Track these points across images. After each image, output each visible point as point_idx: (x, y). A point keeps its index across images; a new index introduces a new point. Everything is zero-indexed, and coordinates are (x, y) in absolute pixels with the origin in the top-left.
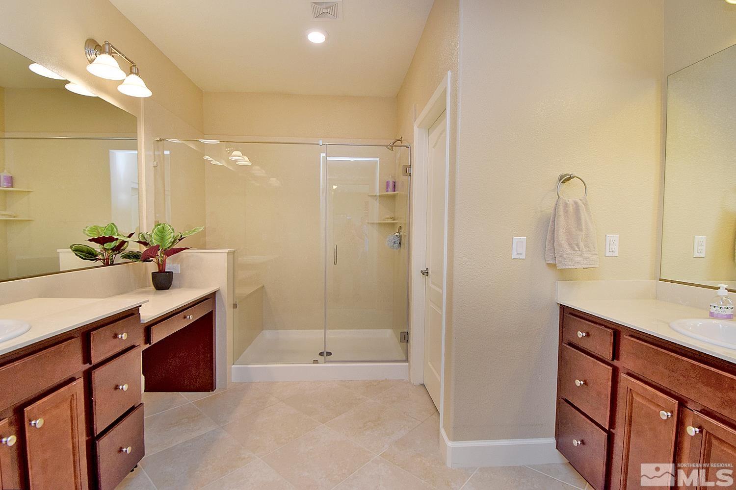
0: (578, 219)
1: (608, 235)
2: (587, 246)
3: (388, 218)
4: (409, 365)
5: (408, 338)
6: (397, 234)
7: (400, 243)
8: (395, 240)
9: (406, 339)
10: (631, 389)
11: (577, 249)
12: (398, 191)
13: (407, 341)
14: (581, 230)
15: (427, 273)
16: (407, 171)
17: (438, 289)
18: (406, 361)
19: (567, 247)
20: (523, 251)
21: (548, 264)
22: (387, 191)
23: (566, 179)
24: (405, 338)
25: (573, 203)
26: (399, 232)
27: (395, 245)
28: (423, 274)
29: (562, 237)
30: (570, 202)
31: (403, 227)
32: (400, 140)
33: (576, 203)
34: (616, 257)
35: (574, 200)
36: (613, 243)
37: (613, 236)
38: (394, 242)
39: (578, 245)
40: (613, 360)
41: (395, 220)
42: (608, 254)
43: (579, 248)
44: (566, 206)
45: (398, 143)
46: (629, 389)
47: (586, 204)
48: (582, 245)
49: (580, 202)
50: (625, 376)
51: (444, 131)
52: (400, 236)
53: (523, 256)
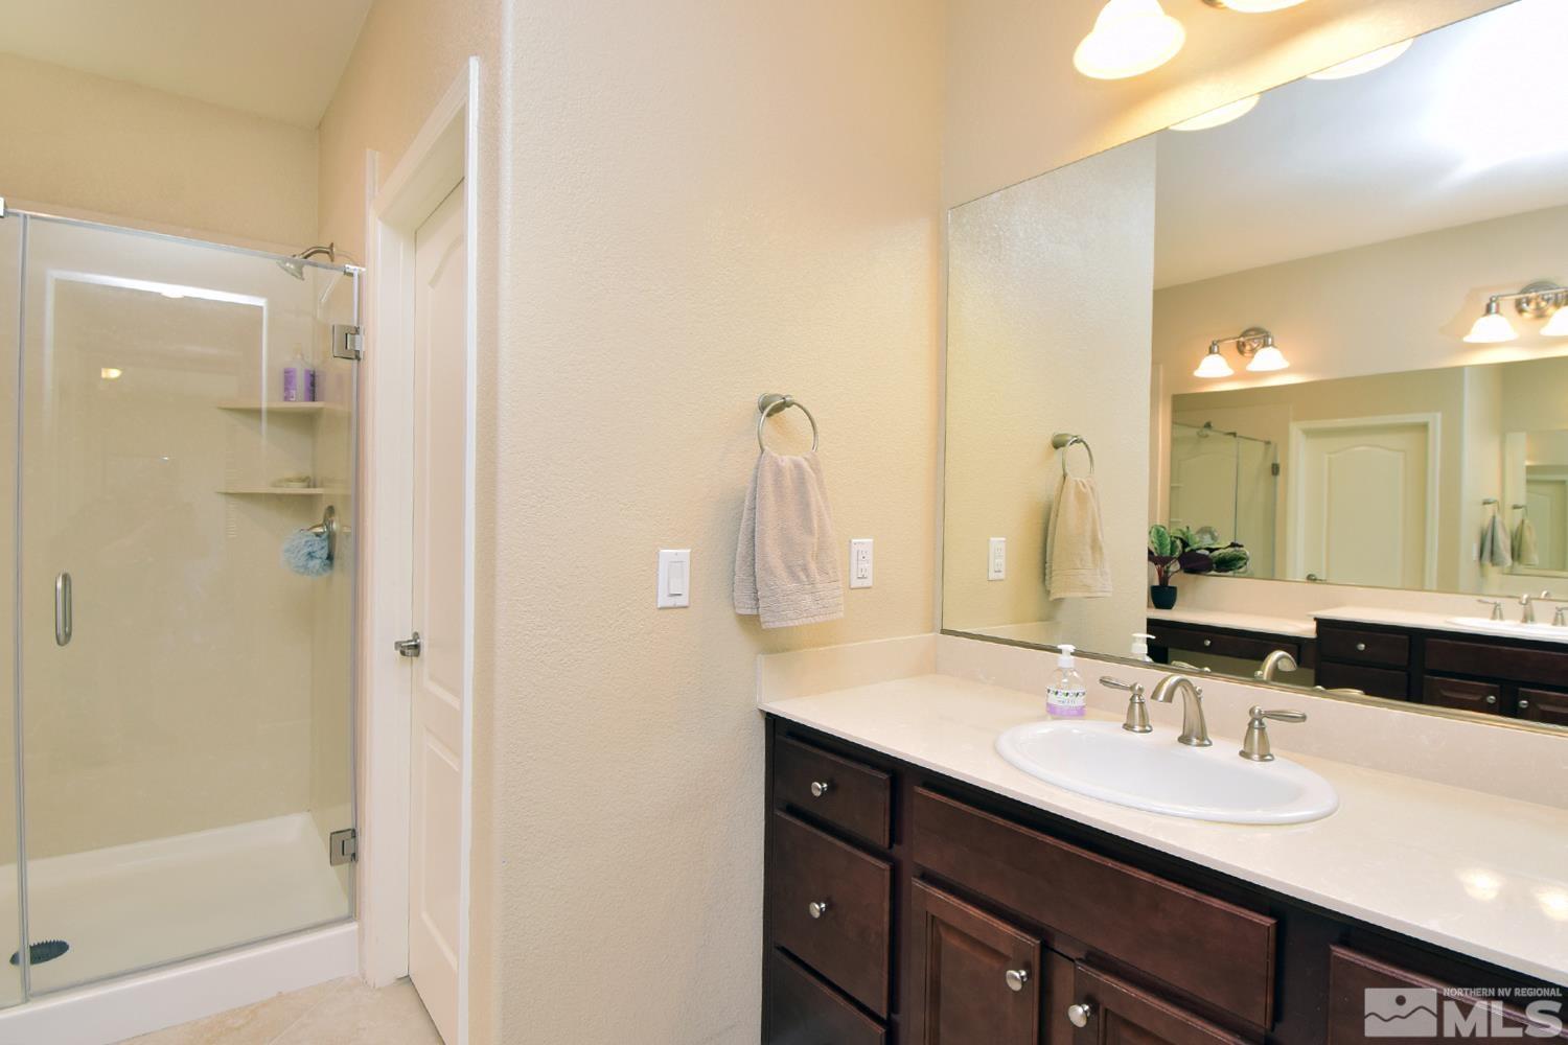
0: (804, 506)
1: (854, 541)
2: (822, 571)
3: (290, 480)
4: (361, 933)
5: (356, 846)
6: (320, 530)
7: (330, 557)
8: (310, 549)
9: (349, 850)
10: (933, 916)
11: (803, 577)
12: (323, 400)
13: (354, 855)
14: (810, 532)
15: (417, 647)
16: (348, 344)
17: (448, 697)
18: (350, 918)
19: (784, 574)
20: (681, 585)
21: (741, 615)
22: (286, 399)
23: (774, 407)
24: (345, 847)
25: (792, 467)
26: (327, 523)
27: (311, 564)
28: (403, 653)
29: (771, 552)
30: (786, 461)
31: (338, 507)
32: (329, 252)
33: (798, 466)
34: (869, 588)
35: (795, 458)
36: (862, 556)
37: (863, 543)
38: (309, 554)
39: (805, 569)
40: (891, 847)
41: (315, 487)
42: (856, 583)
43: (808, 576)
44: (778, 472)
45: (323, 258)
46: (930, 919)
47: (817, 470)
48: (813, 566)
49: (805, 464)
50: (918, 884)
51: (460, 240)
52: (331, 537)
53: (682, 601)
